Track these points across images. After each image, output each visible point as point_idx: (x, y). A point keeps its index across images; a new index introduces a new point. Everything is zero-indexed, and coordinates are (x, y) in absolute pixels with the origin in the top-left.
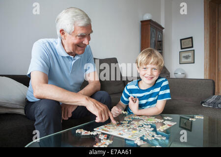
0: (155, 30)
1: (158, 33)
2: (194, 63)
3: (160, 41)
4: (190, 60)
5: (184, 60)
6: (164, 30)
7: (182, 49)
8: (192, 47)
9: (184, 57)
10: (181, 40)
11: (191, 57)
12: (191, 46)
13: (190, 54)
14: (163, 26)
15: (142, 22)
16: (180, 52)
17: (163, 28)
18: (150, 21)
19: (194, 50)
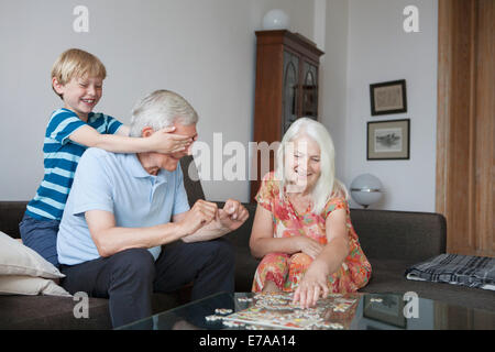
0: (296, 61)
1: (306, 67)
2: (408, 158)
3: (309, 88)
4: (397, 148)
5: (379, 149)
6: (322, 58)
7: (374, 113)
8: (404, 110)
9: (381, 139)
10: (373, 87)
11: (400, 141)
12: (401, 107)
13: (398, 131)
14: (320, 47)
15: (258, 34)
16: (368, 123)
17: (321, 53)
18: (283, 33)
19: (409, 120)
